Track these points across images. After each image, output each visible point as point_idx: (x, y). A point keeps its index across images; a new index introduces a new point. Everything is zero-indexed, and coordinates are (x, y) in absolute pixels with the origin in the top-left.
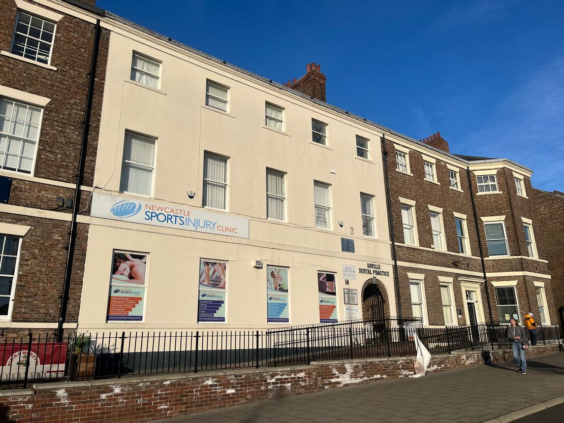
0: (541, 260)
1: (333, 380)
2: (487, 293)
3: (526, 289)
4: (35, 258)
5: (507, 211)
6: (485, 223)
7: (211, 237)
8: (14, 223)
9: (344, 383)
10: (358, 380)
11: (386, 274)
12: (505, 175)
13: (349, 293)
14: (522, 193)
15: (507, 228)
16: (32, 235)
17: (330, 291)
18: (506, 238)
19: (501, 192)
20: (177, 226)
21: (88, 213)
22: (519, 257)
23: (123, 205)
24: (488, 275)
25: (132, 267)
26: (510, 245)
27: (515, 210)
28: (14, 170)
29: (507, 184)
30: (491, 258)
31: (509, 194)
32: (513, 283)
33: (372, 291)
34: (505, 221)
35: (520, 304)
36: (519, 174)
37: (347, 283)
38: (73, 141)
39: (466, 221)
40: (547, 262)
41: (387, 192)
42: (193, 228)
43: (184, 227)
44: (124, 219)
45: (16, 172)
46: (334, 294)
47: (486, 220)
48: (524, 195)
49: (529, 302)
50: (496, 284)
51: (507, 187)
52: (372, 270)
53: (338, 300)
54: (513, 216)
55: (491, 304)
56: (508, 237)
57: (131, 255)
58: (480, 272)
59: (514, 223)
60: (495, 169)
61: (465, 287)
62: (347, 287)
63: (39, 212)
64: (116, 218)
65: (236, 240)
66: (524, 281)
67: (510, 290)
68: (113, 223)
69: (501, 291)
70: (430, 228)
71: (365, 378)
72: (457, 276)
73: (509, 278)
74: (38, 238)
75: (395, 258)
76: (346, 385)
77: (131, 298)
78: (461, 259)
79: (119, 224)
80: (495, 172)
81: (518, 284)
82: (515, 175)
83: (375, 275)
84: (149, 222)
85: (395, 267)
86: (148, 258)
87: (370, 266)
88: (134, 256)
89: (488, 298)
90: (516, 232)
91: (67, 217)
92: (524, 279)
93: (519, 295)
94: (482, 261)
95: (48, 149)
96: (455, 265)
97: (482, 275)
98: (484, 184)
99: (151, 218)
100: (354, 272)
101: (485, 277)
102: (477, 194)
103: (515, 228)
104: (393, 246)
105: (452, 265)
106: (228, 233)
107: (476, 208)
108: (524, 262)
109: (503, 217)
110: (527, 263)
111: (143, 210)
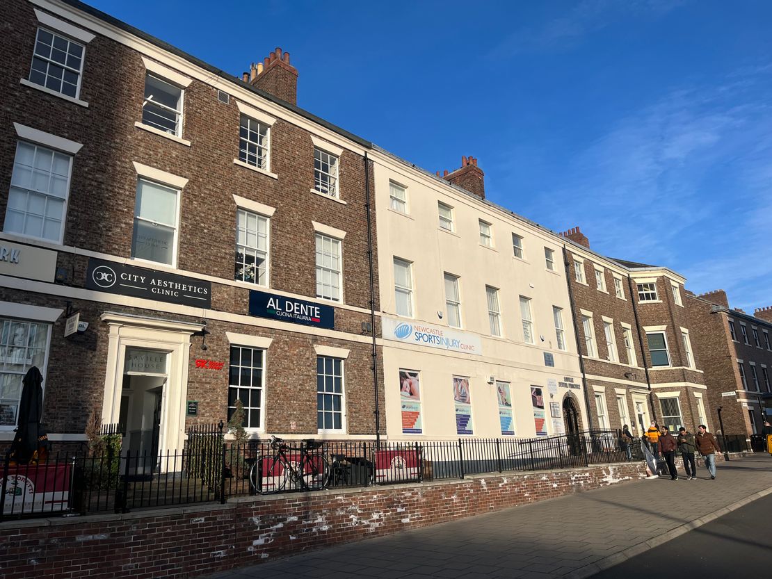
0: (698, 371)
1: (604, 480)
2: (652, 405)
3: (689, 399)
4: (356, 378)
5: (667, 321)
6: (647, 333)
7: (457, 355)
8: (340, 347)
9: (610, 482)
10: (617, 481)
11: (577, 387)
12: (664, 284)
13: (553, 405)
14: (679, 302)
15: (668, 338)
16: (351, 358)
17: (540, 405)
18: (667, 348)
19: (661, 301)
20: (436, 345)
21: (380, 336)
22: (681, 368)
23: (401, 327)
24: (652, 386)
25: (410, 384)
26: (671, 356)
27: (675, 320)
28: (329, 298)
29: (667, 294)
30: (654, 368)
31: (669, 304)
32: (676, 394)
33: (569, 403)
34: (667, 330)
35: (683, 414)
36: (675, 282)
37: (552, 397)
38: (363, 270)
39: (630, 331)
40: (702, 372)
41: (572, 305)
42: (445, 347)
43: (440, 346)
44: (404, 341)
45: (331, 301)
46: (542, 407)
47: (649, 329)
48: (681, 304)
49: (692, 414)
50: (660, 395)
51: (667, 296)
52: (568, 383)
53: (546, 413)
54: (674, 326)
55: (656, 415)
56: (670, 348)
57: (409, 373)
58: (645, 383)
59: (675, 334)
60: (655, 277)
61: (636, 399)
62: (551, 400)
63: (354, 337)
64: (398, 339)
65: (473, 357)
66: (687, 392)
67: (673, 400)
68: (397, 344)
69: (664, 401)
70: (605, 339)
71: (621, 479)
72: (629, 387)
73: (672, 389)
74: (355, 360)
75: (583, 371)
76: (611, 484)
77: (413, 413)
78: (630, 370)
79: (401, 345)
80: (654, 280)
81: (681, 395)
82: (672, 283)
83: (570, 389)
84: (418, 342)
85: (584, 379)
86: (420, 375)
87: (567, 379)
88: (411, 374)
89: (653, 409)
90: (677, 342)
91: (369, 340)
92: (687, 390)
93: (682, 406)
94: (646, 371)
95: (351, 279)
96: (626, 376)
97: (647, 386)
98: (644, 292)
99: (419, 339)
100: (555, 385)
101: (649, 389)
102: (639, 303)
103: (676, 338)
104: (580, 359)
105: (624, 377)
106: (468, 351)
107: (639, 317)
108: (685, 373)
109: (664, 327)
110: (688, 373)
111: (414, 332)
